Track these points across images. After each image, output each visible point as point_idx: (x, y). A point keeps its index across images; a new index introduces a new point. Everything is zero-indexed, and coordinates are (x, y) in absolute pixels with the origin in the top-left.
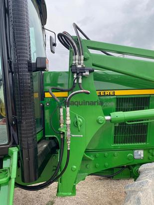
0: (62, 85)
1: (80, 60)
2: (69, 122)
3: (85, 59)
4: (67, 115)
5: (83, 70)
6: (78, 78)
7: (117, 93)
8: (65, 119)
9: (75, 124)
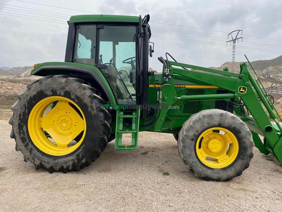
0: (157, 81)
1: (167, 71)
2: (161, 97)
3: (170, 70)
4: (160, 94)
5: (168, 75)
6: (166, 79)
7: (187, 87)
8: (159, 96)
9: (163, 99)
